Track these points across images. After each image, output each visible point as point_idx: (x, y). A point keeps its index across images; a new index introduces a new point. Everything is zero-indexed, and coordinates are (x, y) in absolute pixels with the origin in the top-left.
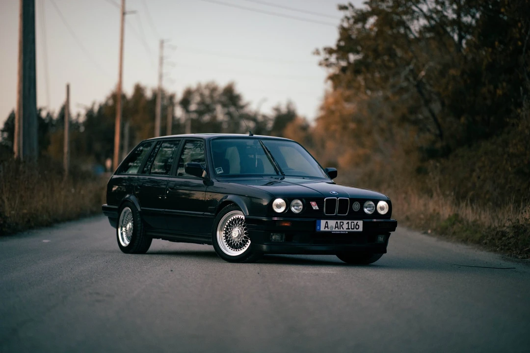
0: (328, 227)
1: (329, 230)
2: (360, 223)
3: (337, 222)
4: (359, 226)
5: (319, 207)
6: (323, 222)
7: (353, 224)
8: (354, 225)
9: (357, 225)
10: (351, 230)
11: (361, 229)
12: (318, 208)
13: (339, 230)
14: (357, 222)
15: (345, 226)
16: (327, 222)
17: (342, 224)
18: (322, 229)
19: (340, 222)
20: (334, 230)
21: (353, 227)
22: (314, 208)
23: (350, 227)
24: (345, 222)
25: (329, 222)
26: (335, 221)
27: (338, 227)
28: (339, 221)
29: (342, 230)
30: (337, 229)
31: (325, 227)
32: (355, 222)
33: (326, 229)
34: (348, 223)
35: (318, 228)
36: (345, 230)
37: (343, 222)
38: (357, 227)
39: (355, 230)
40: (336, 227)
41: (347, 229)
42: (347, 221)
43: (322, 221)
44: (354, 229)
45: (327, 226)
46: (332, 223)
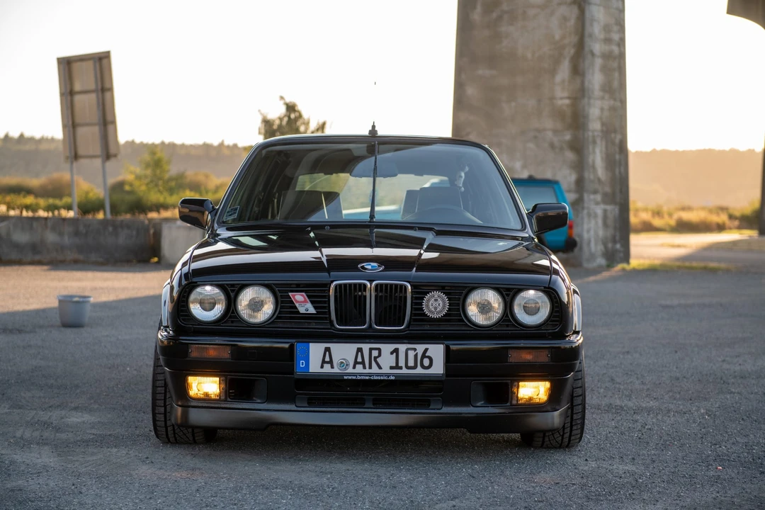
0: (331, 362)
1: (336, 370)
2: (437, 352)
3: (360, 350)
4: (431, 359)
5: (315, 308)
6: (316, 350)
7: (411, 354)
8: (416, 356)
9: (424, 356)
10: (405, 371)
11: (438, 368)
12: (312, 310)
13: (367, 371)
14: (426, 350)
15: (387, 361)
16: (327, 350)
17: (375, 353)
18: (315, 367)
19: (371, 350)
20: (350, 370)
21: (411, 363)
22: (302, 310)
23: (402, 363)
24: (387, 348)
25: (334, 347)
26: (354, 347)
27: (363, 363)
28: (366, 347)
29: (375, 369)
30: (359, 369)
31: (324, 362)
32: (421, 348)
33: (327, 369)
34: (396, 351)
35: (302, 364)
36: (386, 370)
37: (379, 350)
38: (426, 362)
39: (419, 370)
40: (356, 363)
41: (392, 368)
42: (393, 347)
43: (311, 344)
44: (415, 367)
45: (327, 359)
46: (344, 353)
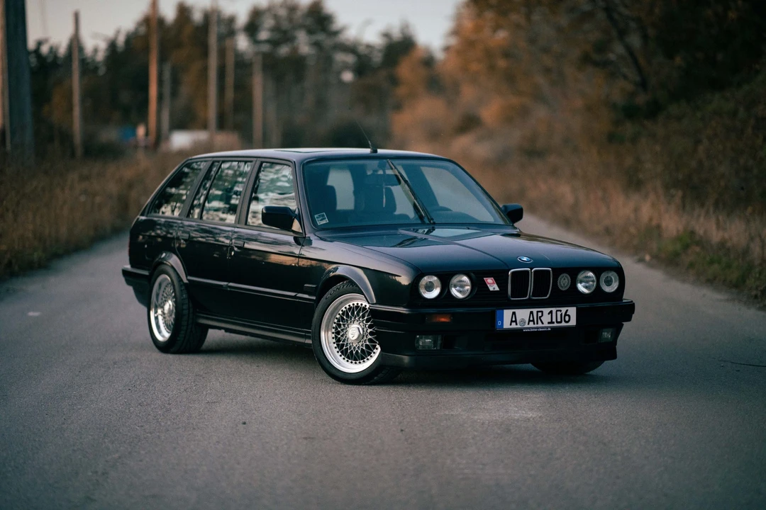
0: (516, 321)
1: (518, 326)
2: (572, 311)
3: (532, 313)
4: (569, 316)
5: (499, 287)
6: (507, 314)
7: (559, 313)
8: (561, 315)
9: (566, 315)
10: (556, 325)
11: (573, 322)
12: (497, 289)
13: (536, 326)
14: (567, 311)
15: (546, 318)
16: (514, 313)
17: (540, 314)
18: (507, 324)
19: (538, 312)
20: (526, 326)
21: (559, 320)
22: (491, 289)
23: (554, 320)
24: (546, 311)
25: (518, 312)
26: (528, 311)
27: (533, 321)
28: (535, 311)
29: (540, 325)
30: (531, 325)
31: (512, 321)
32: (564, 310)
33: (514, 325)
34: (551, 312)
35: (499, 323)
36: (546, 324)
37: (542, 312)
38: (567, 318)
39: (563, 324)
40: (530, 321)
41: (549, 323)
42: (549, 309)
43: (505, 311)
44: (561, 322)
45: (514, 319)
46: (523, 314)
